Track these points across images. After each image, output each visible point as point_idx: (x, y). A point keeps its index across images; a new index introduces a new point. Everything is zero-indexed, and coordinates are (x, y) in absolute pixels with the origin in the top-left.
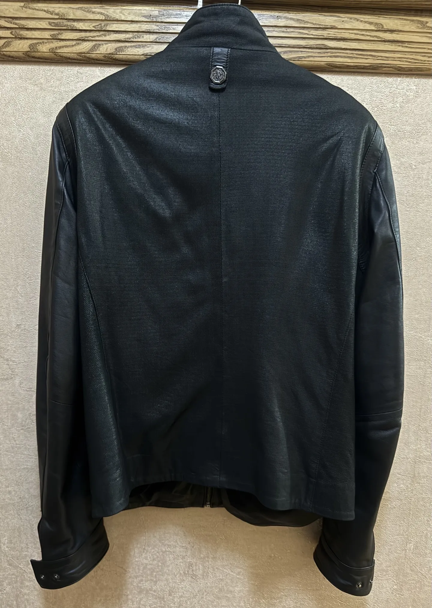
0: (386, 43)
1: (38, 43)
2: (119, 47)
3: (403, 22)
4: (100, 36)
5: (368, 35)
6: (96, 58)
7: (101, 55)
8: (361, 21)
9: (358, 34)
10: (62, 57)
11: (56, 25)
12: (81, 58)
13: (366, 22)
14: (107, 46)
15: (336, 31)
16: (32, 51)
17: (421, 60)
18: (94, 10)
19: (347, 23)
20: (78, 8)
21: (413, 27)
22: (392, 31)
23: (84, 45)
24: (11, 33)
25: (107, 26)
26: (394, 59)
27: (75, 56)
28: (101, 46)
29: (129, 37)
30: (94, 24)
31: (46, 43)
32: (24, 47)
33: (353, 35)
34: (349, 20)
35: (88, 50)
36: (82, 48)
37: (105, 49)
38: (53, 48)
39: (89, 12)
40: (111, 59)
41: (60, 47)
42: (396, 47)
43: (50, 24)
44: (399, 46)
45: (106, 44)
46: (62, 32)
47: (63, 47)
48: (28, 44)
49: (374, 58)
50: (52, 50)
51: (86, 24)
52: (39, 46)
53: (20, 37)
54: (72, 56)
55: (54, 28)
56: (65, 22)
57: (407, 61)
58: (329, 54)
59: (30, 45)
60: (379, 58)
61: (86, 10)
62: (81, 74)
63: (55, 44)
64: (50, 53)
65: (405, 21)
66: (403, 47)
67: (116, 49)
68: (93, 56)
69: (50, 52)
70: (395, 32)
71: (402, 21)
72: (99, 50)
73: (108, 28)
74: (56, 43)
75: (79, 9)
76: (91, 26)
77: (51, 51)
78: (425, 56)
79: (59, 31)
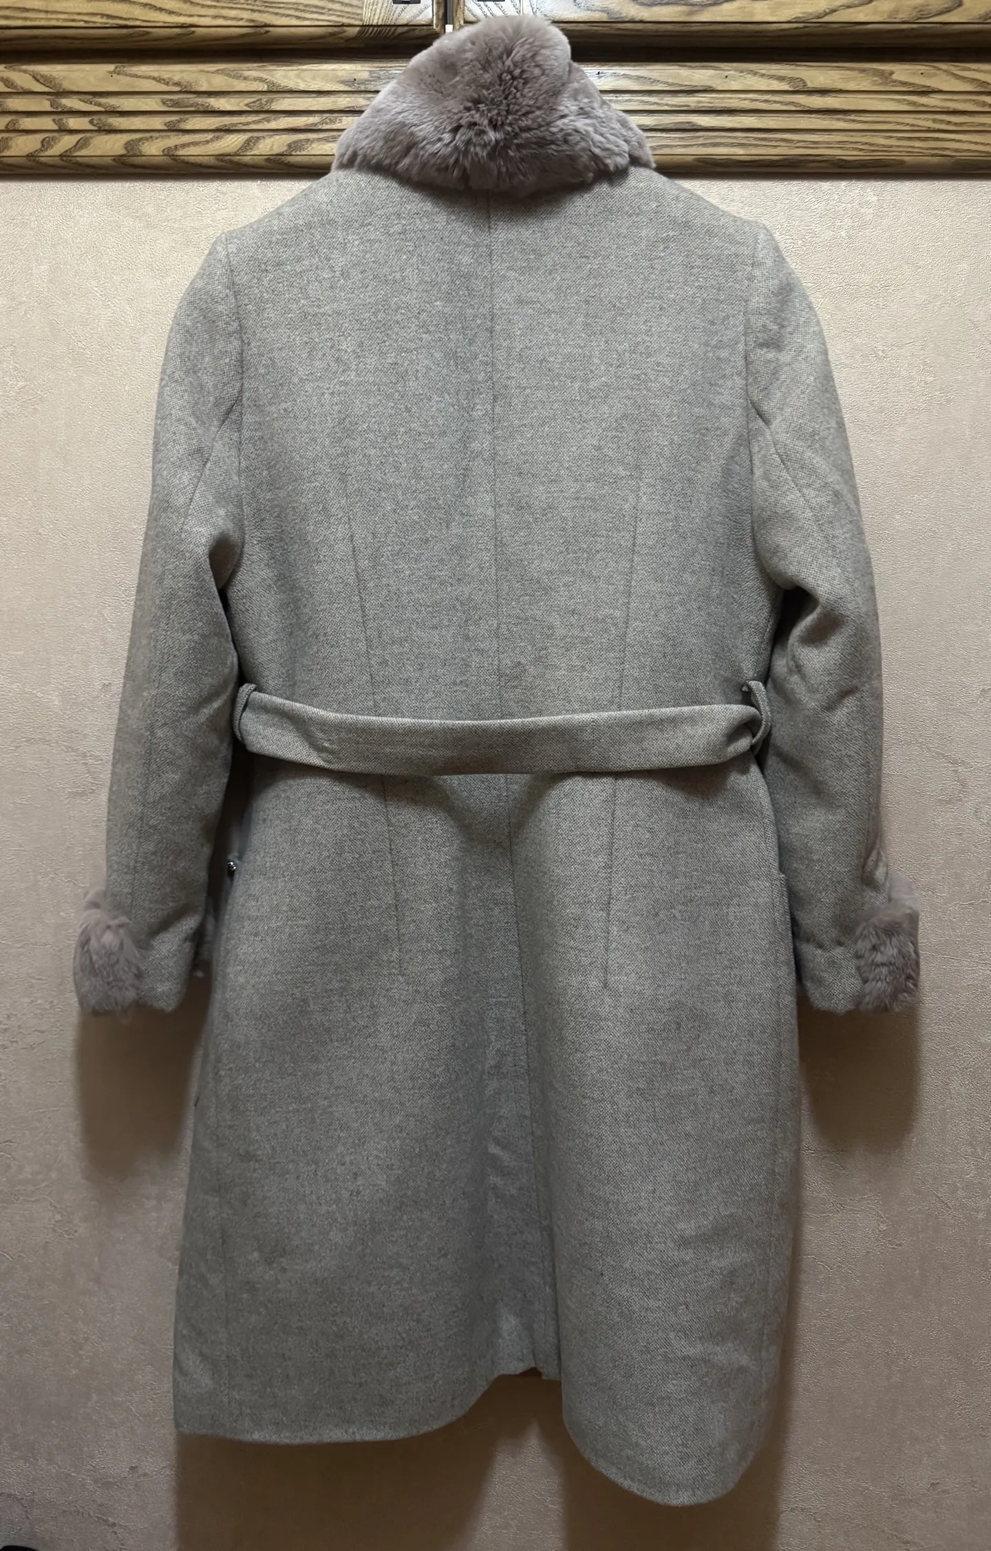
0: (814, 116)
1: (140, 140)
2: (295, 142)
3: (843, 74)
4: (259, 122)
5: (775, 102)
6: (251, 162)
7: (260, 157)
8: (763, 75)
9: (757, 100)
10: (187, 163)
11: (176, 104)
12: (222, 163)
13: (772, 77)
14: (272, 139)
15: (714, 95)
16: (130, 154)
17: (884, 146)
18: (246, 73)
19: (734, 80)
20: (217, 72)
21: (864, 83)
22: (823, 92)
23: (228, 140)
24: (91, 122)
25: (272, 102)
26: (829, 145)
27: (212, 161)
28: (262, 141)
29: (316, 122)
30: (248, 100)
31: (157, 138)
32: (116, 146)
33: (746, 102)
34: (737, 74)
35: (235, 150)
36: (226, 145)
37: (269, 147)
38: (171, 148)
39: (238, 77)
40: (280, 163)
41: (184, 146)
42: (834, 122)
43: (164, 103)
44: (839, 119)
45: (270, 136)
46: (188, 116)
47: (188, 145)
48: (123, 142)
49: (789, 145)
50: (168, 152)
51: (232, 100)
52: (143, 144)
53: (106, 128)
54: (205, 160)
55: (171, 109)
56: (193, 99)
57: (856, 149)
58: (701, 141)
59: (126, 144)
60: (798, 145)
61: (233, 74)
62: (225, 194)
63: (174, 140)
64: (165, 158)
65: (848, 72)
66: (846, 121)
67: (289, 146)
68: (246, 159)
69: (165, 155)
70: (830, 94)
71: (842, 72)
72: (258, 149)
73: (276, 106)
74: (177, 137)
75: (219, 74)
76: (241, 104)
77: (166, 153)
78: (891, 137)
79: (182, 116)
